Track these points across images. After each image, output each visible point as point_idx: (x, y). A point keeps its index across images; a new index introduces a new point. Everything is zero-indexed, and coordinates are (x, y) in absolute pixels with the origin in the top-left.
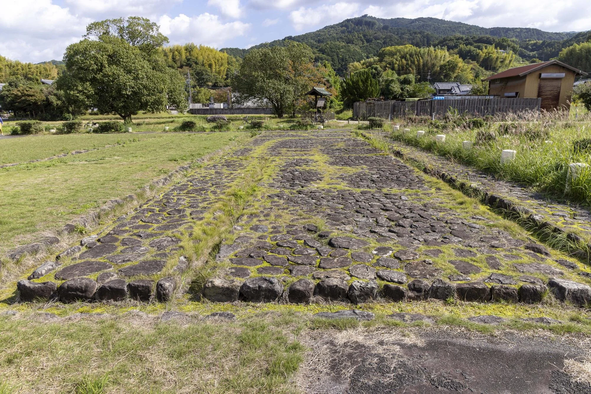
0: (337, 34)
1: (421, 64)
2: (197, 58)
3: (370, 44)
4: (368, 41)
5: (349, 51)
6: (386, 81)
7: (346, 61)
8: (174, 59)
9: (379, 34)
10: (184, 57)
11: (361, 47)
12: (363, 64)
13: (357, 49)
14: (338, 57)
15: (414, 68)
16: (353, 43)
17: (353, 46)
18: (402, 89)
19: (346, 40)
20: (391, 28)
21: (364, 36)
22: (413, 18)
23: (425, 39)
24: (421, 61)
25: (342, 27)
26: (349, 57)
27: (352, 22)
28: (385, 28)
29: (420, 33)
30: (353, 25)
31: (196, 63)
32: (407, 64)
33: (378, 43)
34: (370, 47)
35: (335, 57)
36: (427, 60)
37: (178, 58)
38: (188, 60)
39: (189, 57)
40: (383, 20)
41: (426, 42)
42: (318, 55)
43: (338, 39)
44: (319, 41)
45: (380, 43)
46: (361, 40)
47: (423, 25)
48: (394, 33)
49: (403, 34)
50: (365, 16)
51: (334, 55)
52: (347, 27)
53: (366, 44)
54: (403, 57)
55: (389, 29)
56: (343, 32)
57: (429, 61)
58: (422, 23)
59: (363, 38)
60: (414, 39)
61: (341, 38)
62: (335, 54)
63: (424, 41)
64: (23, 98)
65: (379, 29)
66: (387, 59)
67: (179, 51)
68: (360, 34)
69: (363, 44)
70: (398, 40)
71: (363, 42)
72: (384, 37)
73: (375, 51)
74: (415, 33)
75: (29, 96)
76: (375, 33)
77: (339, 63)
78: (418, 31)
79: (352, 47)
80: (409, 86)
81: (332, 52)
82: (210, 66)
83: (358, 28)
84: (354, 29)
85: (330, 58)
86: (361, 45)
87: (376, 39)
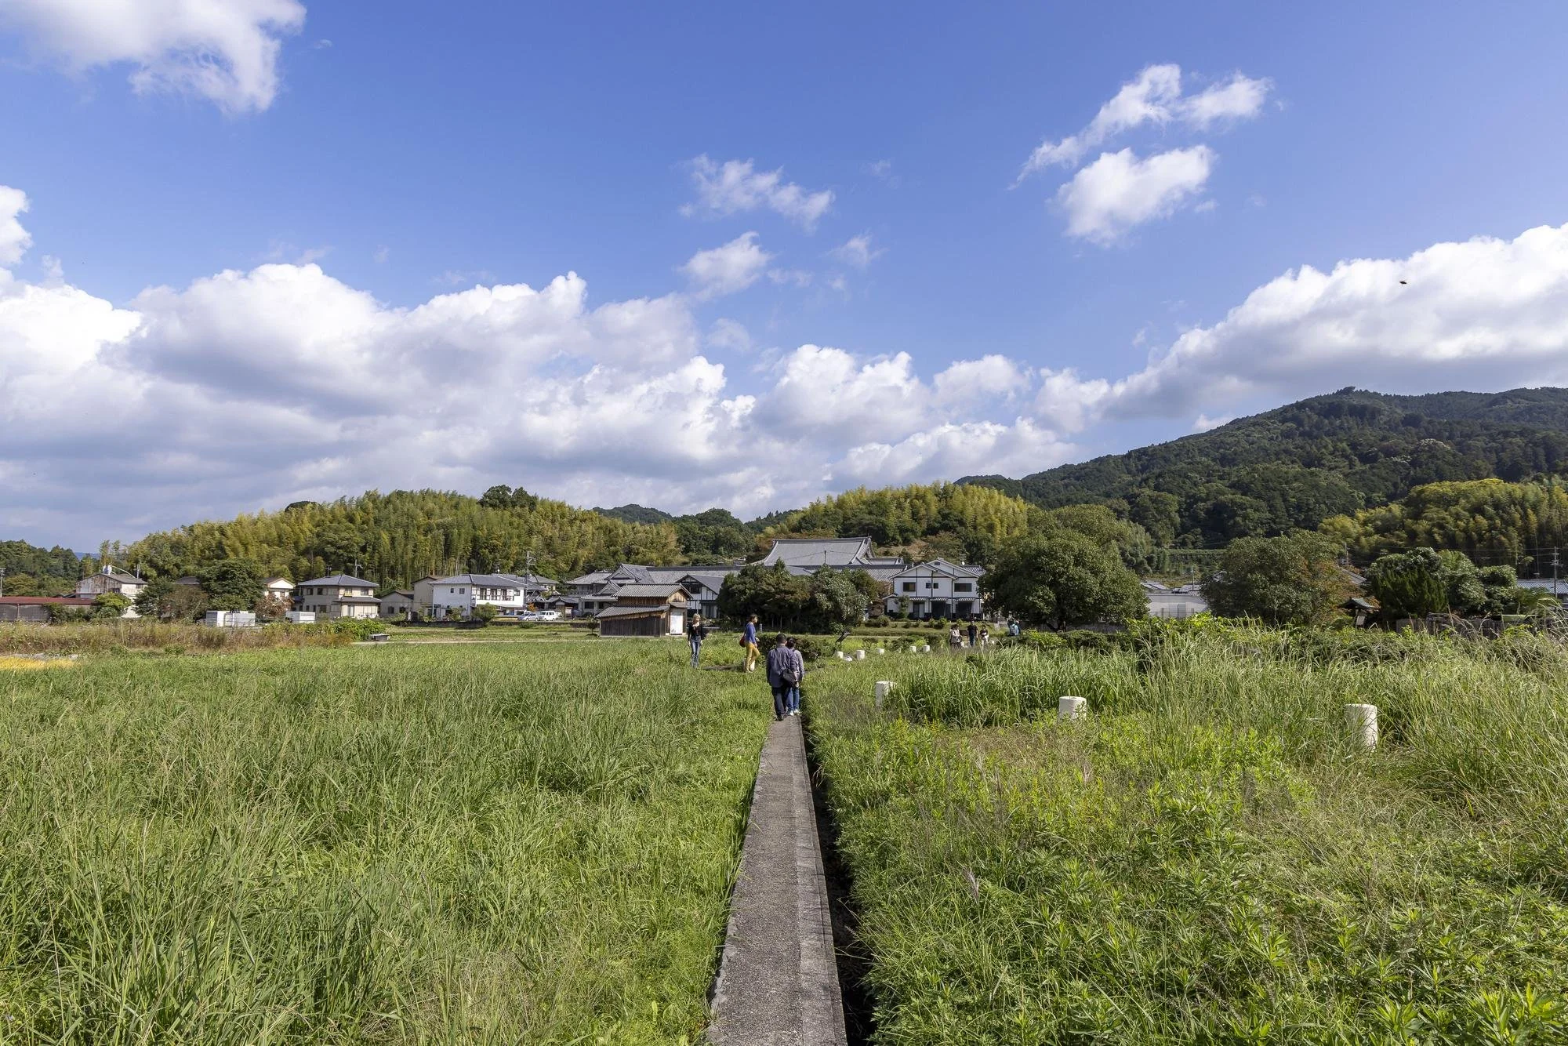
0: (1271, 439)
1: (1534, 526)
2: (962, 512)
3: (1372, 468)
4: (1365, 459)
5: (1316, 487)
6: (1452, 578)
7: (1310, 510)
8: (915, 515)
9: (1395, 440)
10: (934, 509)
11: (1346, 476)
12: (1365, 523)
13: (1337, 478)
14: (1285, 500)
15: (1515, 535)
16: (1322, 465)
17: (1324, 472)
18: (1489, 595)
19: (1300, 457)
20: (1430, 422)
21: (1353, 446)
22: (1494, 392)
23: (1541, 451)
24: (1533, 518)
25: (1283, 421)
26: (1317, 502)
27: (1312, 408)
28: (1411, 421)
29: (1521, 434)
30: (1315, 418)
31: (962, 523)
32: (1492, 527)
33: (1395, 463)
34: (1374, 474)
35: (1279, 502)
36: (1550, 518)
37: (923, 512)
38: (945, 516)
39: (947, 511)
40: (1403, 401)
41: (1542, 458)
42: (1230, 496)
43: (1277, 454)
44: (1224, 460)
45: (1403, 465)
46: (1347, 457)
47: (1529, 410)
48: (1439, 437)
49: (1469, 436)
50: (1348, 391)
51: (1274, 498)
52: (1300, 423)
53: (1359, 466)
54: (1477, 509)
55: (1424, 424)
56: (1287, 435)
57: (1555, 519)
58: (1524, 404)
59: (1349, 451)
60: (1503, 450)
61: (1286, 451)
62: (1276, 494)
63: (1535, 454)
64: (777, 596)
65: (1392, 427)
66: (1432, 512)
67: (921, 497)
68: (1341, 441)
69: (1351, 465)
70: (1454, 456)
71: (1351, 461)
72: (1412, 447)
73: (1389, 484)
74: (1506, 434)
75: (786, 592)
76: (1384, 439)
77: (1290, 516)
78: (1515, 426)
79: (1324, 477)
80: (1503, 588)
81: (1268, 489)
82: (991, 528)
83: (1331, 424)
84: (1318, 427)
85: (1263, 504)
86: (1347, 470)
87: (1389, 453)
